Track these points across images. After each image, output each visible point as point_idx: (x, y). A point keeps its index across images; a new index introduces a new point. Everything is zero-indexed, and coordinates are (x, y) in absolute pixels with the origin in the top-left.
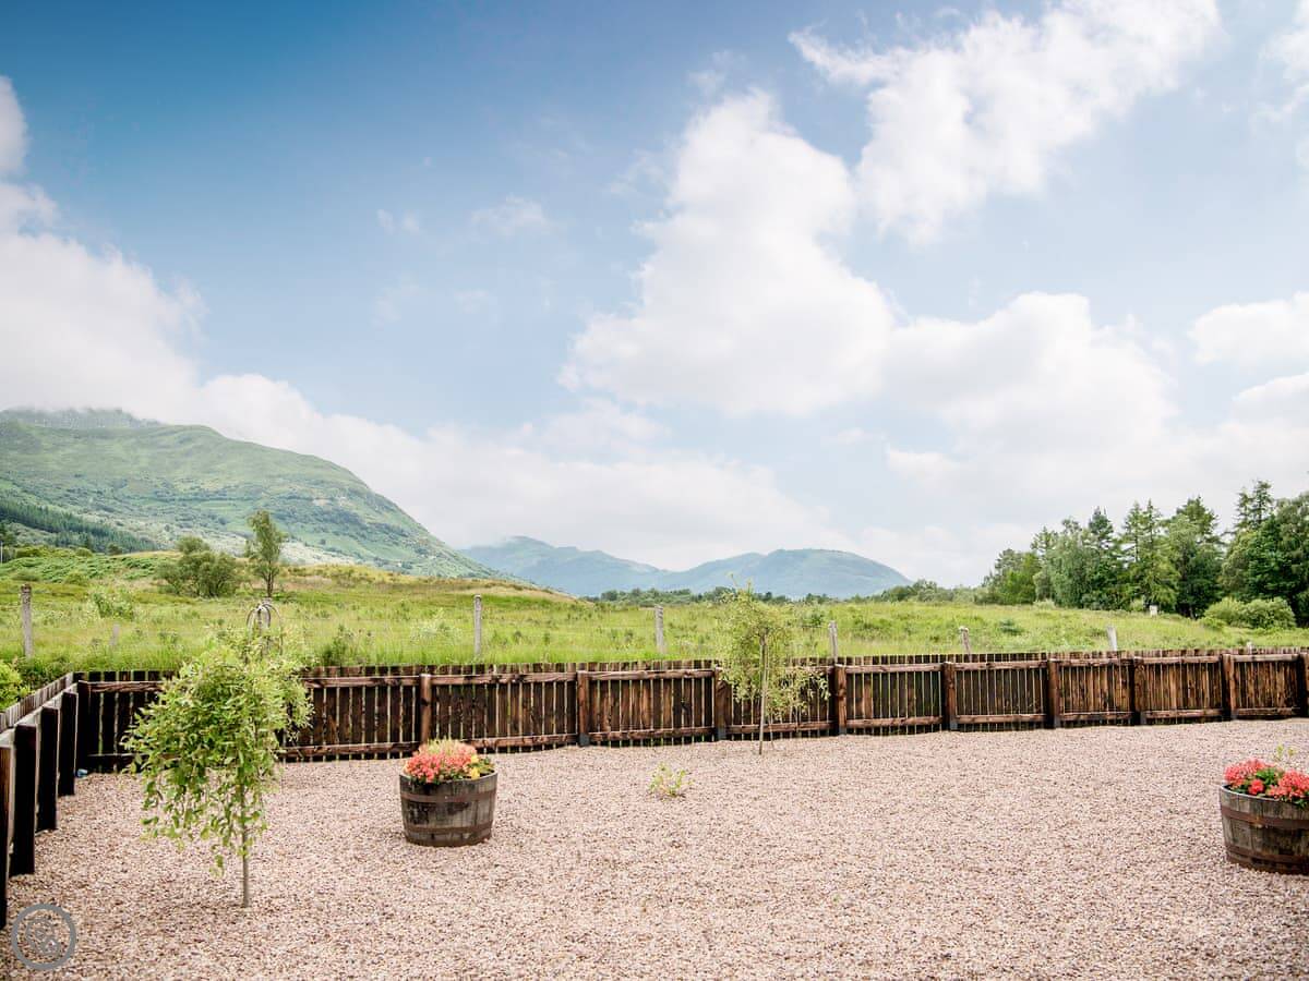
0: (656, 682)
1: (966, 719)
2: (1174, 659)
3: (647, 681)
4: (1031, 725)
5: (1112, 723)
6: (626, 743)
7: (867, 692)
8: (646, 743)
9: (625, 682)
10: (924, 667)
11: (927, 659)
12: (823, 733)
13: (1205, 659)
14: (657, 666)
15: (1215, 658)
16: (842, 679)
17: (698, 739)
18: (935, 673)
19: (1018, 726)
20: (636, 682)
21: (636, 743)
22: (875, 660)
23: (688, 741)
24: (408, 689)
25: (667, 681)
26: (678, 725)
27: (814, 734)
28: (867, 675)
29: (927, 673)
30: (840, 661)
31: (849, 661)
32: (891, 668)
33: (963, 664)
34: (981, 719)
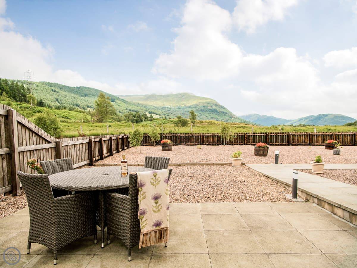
0: (214, 136)
1: (271, 143)
2: (321, 134)
3: (212, 136)
4: (285, 145)
5: (304, 145)
6: (209, 145)
7: (251, 138)
8: (212, 145)
9: (209, 136)
10: (263, 134)
11: (263, 133)
12: (243, 145)
13: (329, 134)
14: (214, 134)
15: (331, 134)
16: (246, 136)
17: (221, 145)
18: (265, 135)
19: (282, 145)
20: (211, 136)
21: (211, 145)
22: (253, 133)
23: (219, 145)
24: (177, 136)
25: (216, 136)
26: (217, 143)
27: (241, 145)
28: (252, 136)
29: (263, 135)
30: (246, 133)
31: (248, 133)
32: (256, 135)
33: (271, 134)
34: (274, 143)
